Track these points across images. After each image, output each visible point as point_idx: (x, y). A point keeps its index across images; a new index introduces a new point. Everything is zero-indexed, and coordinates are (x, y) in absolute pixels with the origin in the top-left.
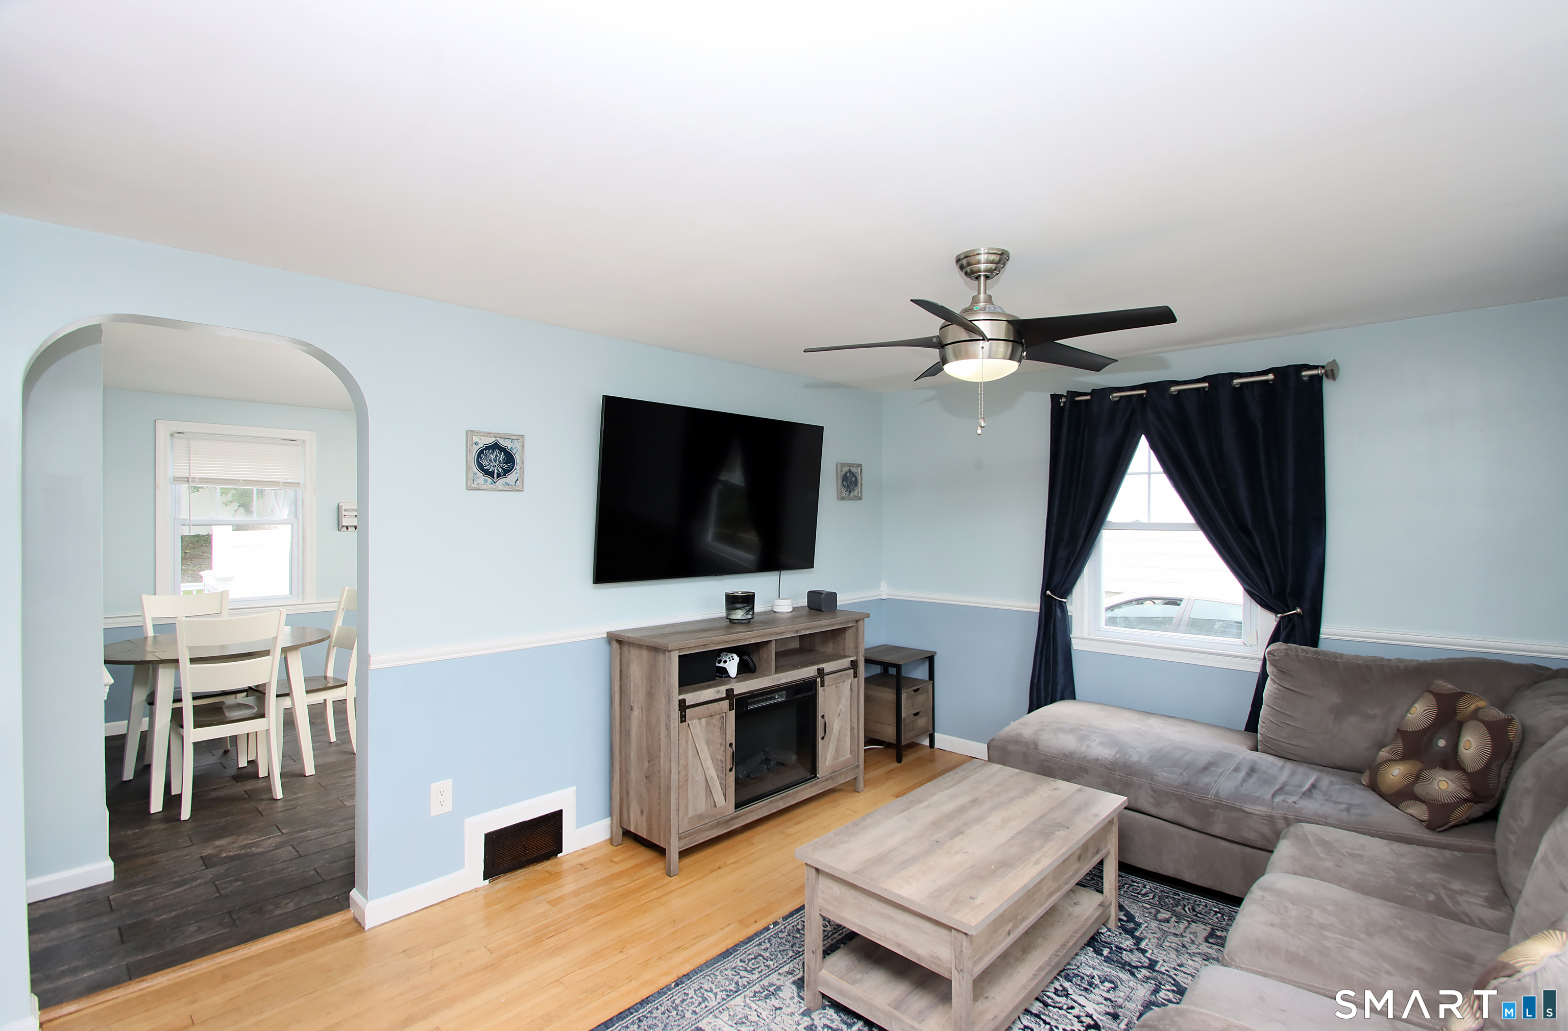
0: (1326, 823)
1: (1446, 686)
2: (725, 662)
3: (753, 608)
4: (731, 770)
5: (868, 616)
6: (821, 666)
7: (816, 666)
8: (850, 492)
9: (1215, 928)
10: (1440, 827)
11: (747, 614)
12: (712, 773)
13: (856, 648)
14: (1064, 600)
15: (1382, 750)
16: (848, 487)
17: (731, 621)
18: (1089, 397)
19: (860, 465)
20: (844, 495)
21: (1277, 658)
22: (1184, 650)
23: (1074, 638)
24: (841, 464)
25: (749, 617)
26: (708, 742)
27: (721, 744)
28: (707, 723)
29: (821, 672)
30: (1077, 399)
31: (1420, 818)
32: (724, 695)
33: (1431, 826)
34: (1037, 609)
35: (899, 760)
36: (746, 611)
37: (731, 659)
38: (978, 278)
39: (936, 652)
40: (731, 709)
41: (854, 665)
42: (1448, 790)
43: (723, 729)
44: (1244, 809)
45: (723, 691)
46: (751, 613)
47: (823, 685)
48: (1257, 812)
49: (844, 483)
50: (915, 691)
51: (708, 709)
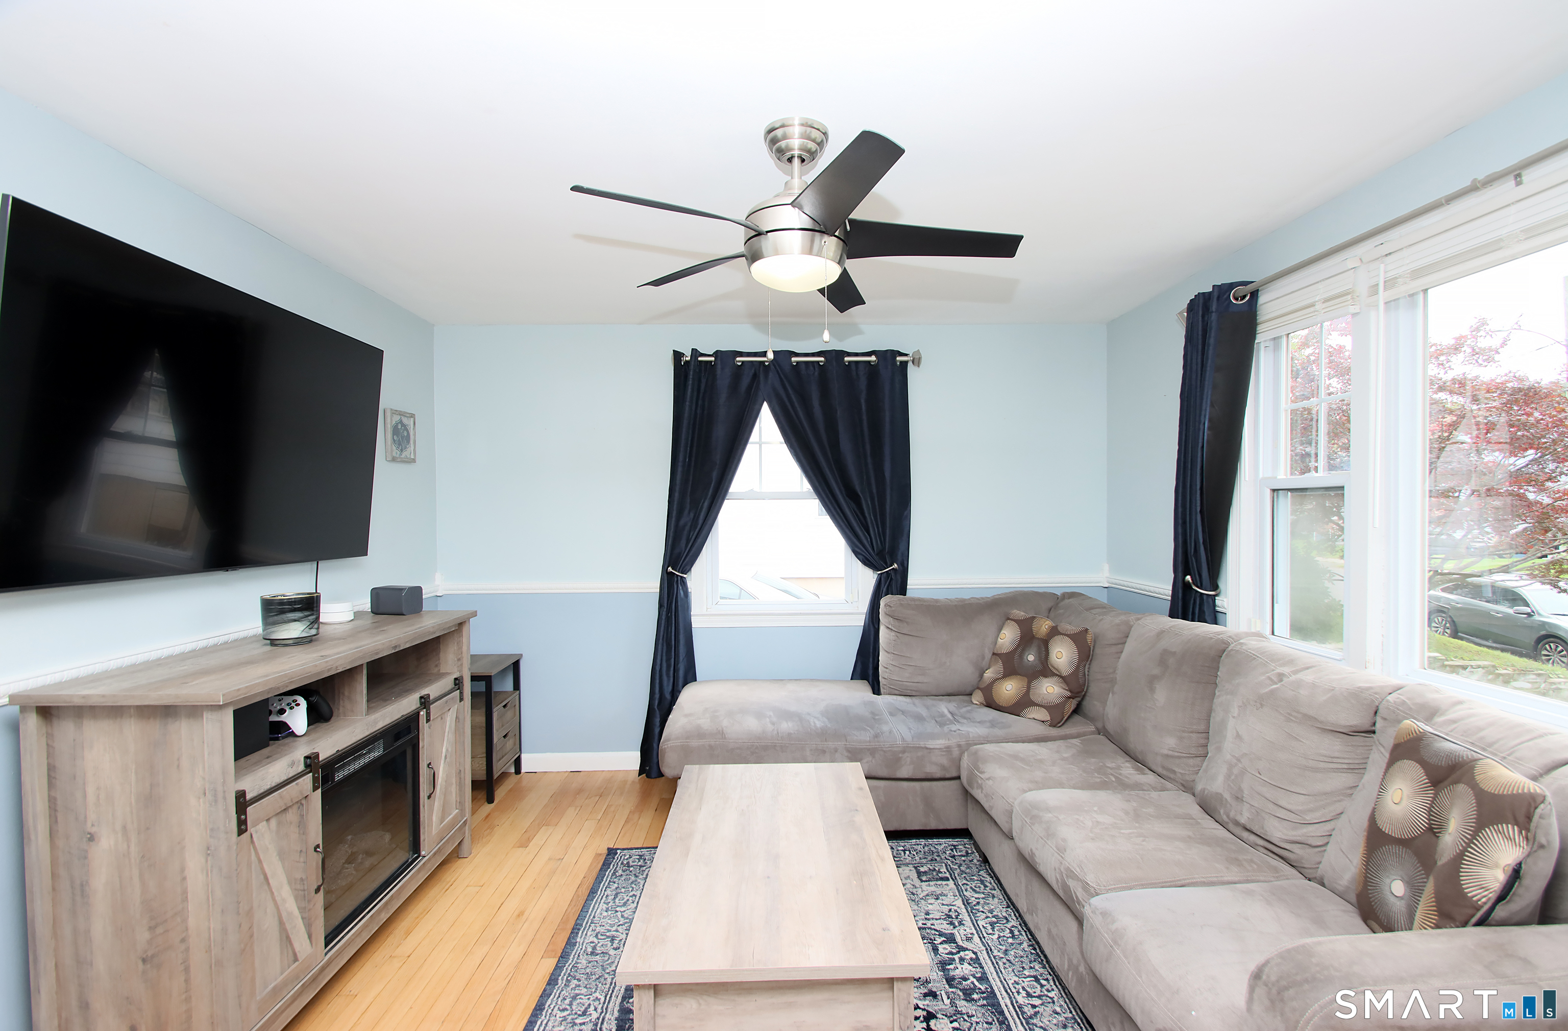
0: (988, 741)
1: (1020, 614)
2: (282, 712)
3: (318, 618)
4: (317, 890)
5: (474, 614)
6: (424, 692)
7: (418, 694)
8: (402, 450)
9: (916, 865)
10: (1059, 723)
11: (310, 629)
12: (290, 905)
13: (459, 660)
14: (685, 576)
15: (986, 672)
16: (400, 444)
17: (274, 643)
18: (713, 359)
19: (412, 416)
20: (394, 454)
21: (893, 609)
22: (801, 614)
23: (694, 615)
24: (391, 410)
25: (313, 632)
26: (282, 855)
27: (301, 851)
28: (279, 824)
29: (425, 702)
30: (700, 359)
31: (1043, 720)
32: (301, 767)
33: (1054, 724)
34: (656, 588)
35: (490, 800)
36: (309, 623)
37: (293, 704)
38: (790, 160)
39: (521, 655)
40: (315, 789)
41: (458, 683)
42: (1055, 692)
43: (302, 824)
44: (928, 746)
45: (299, 761)
46: (316, 626)
47: (428, 720)
48: (938, 747)
49: (395, 438)
50: (505, 706)
51: (281, 797)
